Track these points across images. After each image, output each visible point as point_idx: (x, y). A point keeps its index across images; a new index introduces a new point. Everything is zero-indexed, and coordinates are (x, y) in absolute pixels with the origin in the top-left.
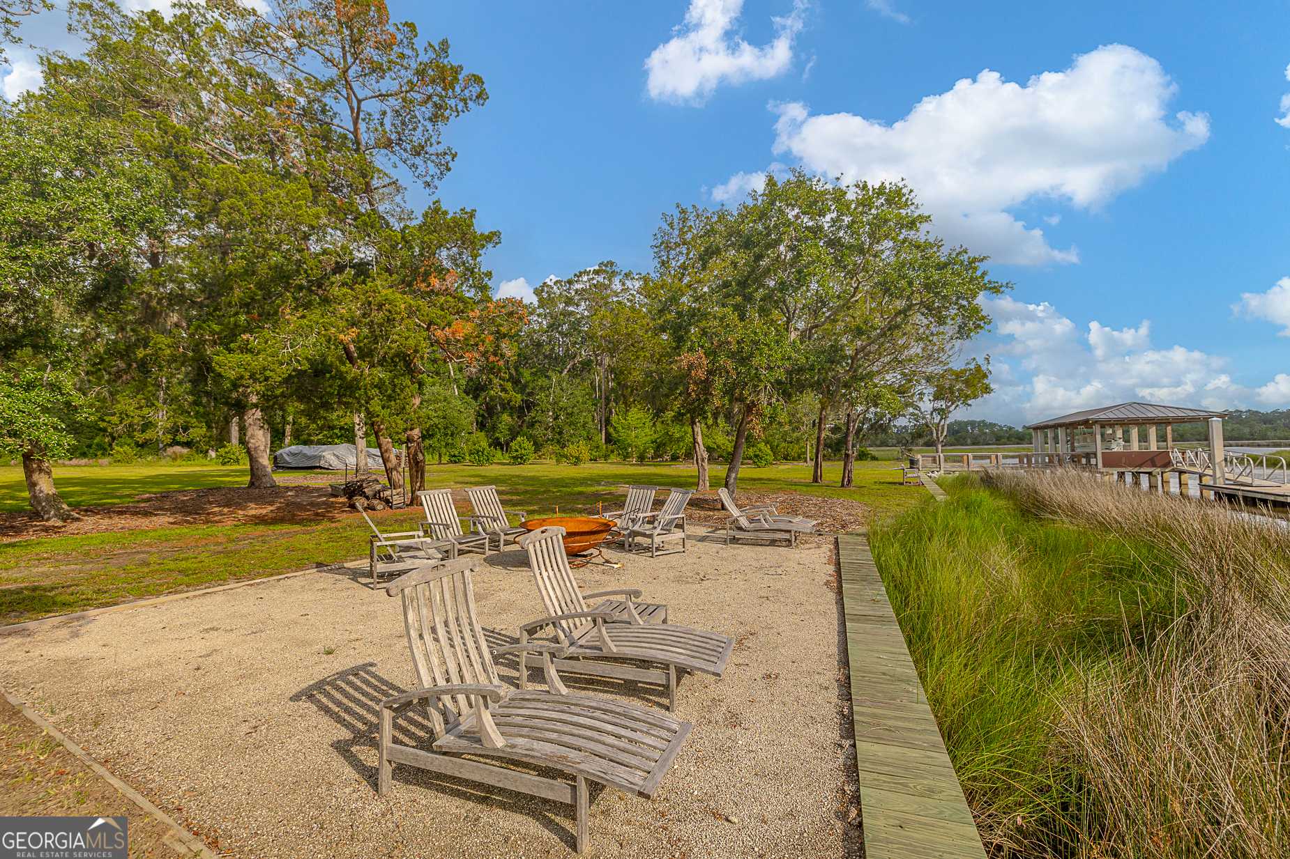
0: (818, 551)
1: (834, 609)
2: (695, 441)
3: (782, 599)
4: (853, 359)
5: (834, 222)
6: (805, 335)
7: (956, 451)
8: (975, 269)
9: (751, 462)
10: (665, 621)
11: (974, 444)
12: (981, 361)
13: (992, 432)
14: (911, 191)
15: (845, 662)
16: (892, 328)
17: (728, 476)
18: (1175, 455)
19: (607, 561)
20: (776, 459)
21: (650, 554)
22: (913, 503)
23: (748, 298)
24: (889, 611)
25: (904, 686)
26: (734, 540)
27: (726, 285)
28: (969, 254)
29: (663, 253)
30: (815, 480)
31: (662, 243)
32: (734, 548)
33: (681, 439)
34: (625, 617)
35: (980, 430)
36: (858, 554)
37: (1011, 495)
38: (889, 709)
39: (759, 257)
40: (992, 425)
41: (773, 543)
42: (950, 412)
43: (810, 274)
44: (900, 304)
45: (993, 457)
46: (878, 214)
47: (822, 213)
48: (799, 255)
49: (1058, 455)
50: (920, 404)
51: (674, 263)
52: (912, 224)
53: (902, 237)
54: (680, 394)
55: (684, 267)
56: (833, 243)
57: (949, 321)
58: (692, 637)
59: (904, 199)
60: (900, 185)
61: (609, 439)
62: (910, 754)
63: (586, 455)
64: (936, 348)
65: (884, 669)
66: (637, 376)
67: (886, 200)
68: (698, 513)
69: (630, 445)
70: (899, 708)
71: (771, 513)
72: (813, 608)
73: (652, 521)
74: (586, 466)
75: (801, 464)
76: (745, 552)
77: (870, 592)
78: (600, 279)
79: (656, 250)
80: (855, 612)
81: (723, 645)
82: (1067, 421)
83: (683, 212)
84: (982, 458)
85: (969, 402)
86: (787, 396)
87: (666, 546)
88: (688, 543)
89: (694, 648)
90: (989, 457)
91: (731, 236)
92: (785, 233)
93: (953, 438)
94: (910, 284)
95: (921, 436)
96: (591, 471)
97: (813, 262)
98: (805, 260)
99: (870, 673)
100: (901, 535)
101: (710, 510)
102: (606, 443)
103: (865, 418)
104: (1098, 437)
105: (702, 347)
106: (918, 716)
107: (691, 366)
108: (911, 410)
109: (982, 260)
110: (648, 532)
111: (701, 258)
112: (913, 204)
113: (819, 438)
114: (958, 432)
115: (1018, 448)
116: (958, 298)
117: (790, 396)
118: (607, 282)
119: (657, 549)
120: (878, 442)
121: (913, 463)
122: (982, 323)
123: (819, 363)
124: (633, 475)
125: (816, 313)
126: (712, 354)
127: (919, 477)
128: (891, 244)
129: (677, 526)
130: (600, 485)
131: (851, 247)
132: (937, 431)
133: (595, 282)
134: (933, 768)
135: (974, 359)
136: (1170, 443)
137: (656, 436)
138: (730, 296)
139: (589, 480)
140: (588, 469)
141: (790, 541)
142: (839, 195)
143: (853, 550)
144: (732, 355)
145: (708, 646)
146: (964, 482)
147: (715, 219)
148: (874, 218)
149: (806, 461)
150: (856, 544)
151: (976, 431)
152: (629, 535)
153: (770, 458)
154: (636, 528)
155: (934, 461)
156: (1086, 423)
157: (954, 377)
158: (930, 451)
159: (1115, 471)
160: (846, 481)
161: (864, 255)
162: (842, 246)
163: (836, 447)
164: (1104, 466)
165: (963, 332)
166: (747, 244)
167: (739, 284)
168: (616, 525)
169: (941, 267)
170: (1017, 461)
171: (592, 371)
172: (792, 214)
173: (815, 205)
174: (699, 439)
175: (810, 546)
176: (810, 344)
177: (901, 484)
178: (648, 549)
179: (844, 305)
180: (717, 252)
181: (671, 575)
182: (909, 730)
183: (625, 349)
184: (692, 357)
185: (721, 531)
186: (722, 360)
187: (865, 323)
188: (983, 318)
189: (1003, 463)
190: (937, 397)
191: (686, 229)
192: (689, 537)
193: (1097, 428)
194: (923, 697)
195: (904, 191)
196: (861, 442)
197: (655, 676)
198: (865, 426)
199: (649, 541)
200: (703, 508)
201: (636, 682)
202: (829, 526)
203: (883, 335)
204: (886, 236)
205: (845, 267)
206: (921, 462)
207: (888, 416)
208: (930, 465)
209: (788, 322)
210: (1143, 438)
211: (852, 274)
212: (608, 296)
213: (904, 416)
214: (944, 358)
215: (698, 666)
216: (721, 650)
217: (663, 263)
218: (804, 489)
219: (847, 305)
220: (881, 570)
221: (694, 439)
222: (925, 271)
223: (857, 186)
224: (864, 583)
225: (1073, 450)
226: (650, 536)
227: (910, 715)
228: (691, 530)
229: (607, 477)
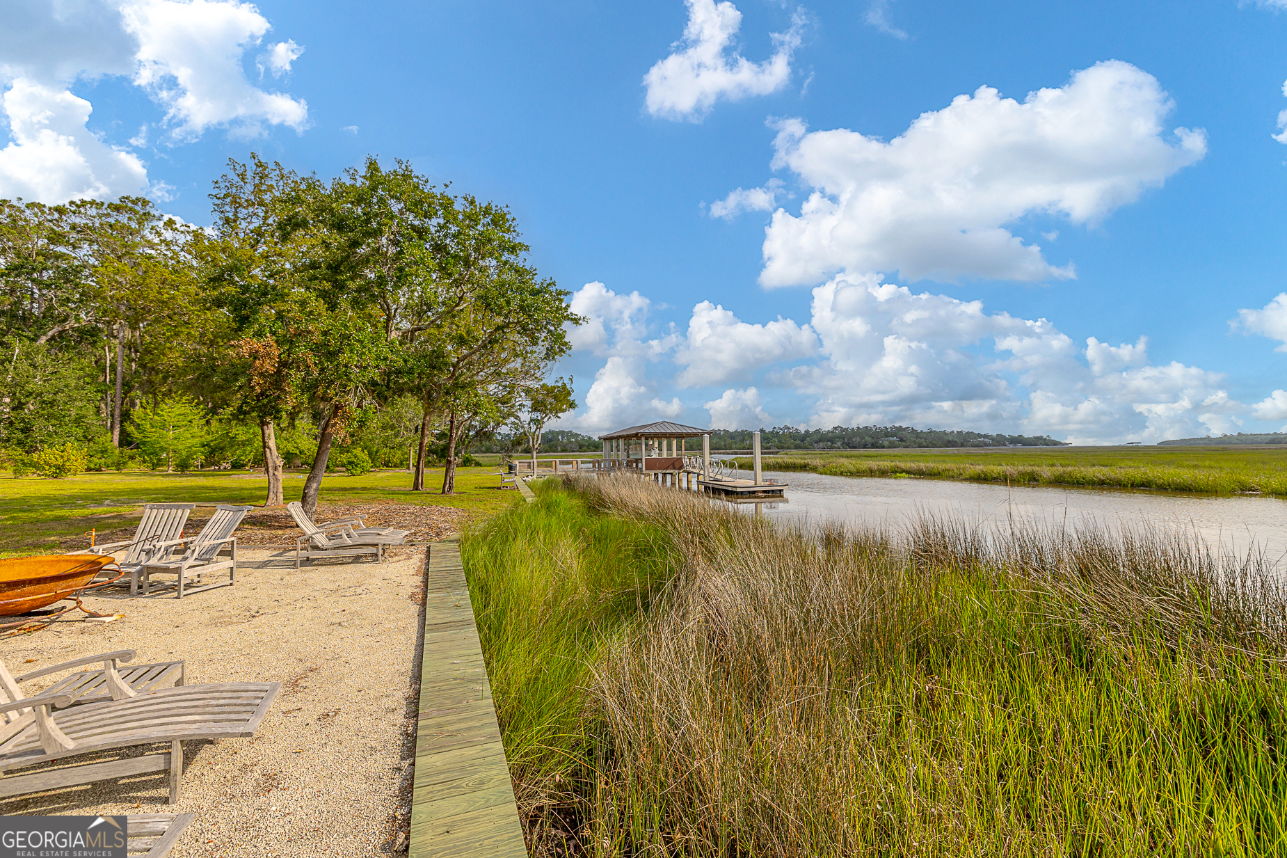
0: (407, 563)
1: (415, 622)
2: (265, 446)
3: (357, 622)
4: (454, 366)
5: (441, 228)
6: (408, 336)
7: (546, 457)
8: (561, 301)
9: (344, 469)
10: (179, 683)
11: (563, 451)
12: (567, 381)
13: (577, 441)
14: (514, 219)
15: (417, 677)
16: (492, 341)
17: (306, 487)
18: (686, 460)
19: (92, 615)
20: (374, 466)
21: (175, 594)
22: (505, 505)
23: (341, 287)
24: (470, 614)
25: (472, 686)
26: (308, 562)
27: (314, 265)
28: (557, 287)
29: (227, 208)
30: (416, 488)
31: (226, 196)
32: (307, 571)
33: (250, 442)
34: (104, 692)
35: (568, 439)
36: (449, 560)
37: (583, 495)
38: (455, 713)
39: (355, 244)
40: (576, 435)
41: (357, 559)
42: (543, 423)
43: (411, 274)
44: (499, 320)
45: (575, 462)
46: (483, 232)
47: (427, 216)
48: (401, 252)
49: (618, 461)
50: (520, 414)
51: (244, 224)
52: (513, 249)
53: (504, 258)
54: (241, 387)
55: (259, 233)
56: (439, 248)
57: (540, 342)
58: (216, 695)
59: (507, 224)
60: (505, 210)
61: (126, 441)
62: (467, 753)
63: (81, 464)
64: (532, 365)
65: (455, 674)
66: (174, 358)
67: (492, 220)
68: (259, 533)
69: (163, 449)
70: (465, 710)
71: (356, 527)
72: (392, 626)
73: (182, 550)
74: (78, 478)
75: (402, 472)
76: (320, 577)
77: (454, 598)
78: (124, 219)
79: (218, 202)
80: (436, 622)
81: (263, 694)
82: (625, 433)
83: (259, 165)
84: (568, 463)
85: (559, 415)
86: (382, 399)
87: (204, 581)
88: (239, 574)
89: (216, 709)
90: (572, 463)
91: (323, 211)
92: (386, 225)
93: (547, 446)
94: (508, 303)
95: (519, 444)
96: (86, 486)
97: (416, 263)
98: (407, 258)
99: (441, 681)
100: (490, 538)
101: (280, 528)
102: (121, 445)
103: (470, 425)
104: (644, 446)
105: (274, 334)
106: (481, 712)
107: (255, 355)
108: (512, 419)
109: (566, 294)
110: (171, 566)
111: (281, 226)
112: (514, 231)
113: (421, 444)
114: (551, 440)
115: (594, 455)
116: (547, 323)
117: (386, 399)
118: (134, 225)
119: (188, 586)
120: (484, 449)
121: (511, 468)
122: (564, 348)
123: (419, 367)
124: (167, 489)
125: (420, 316)
126: (289, 342)
127: (514, 481)
128: (494, 263)
129: (222, 553)
130: (101, 505)
131: (456, 257)
132: (533, 439)
133: (110, 220)
134: (487, 759)
135: (562, 378)
136: (683, 452)
137: (210, 438)
138: (317, 278)
139: (80, 498)
140: (78, 483)
141: (376, 555)
142: (447, 204)
143: (444, 557)
144: (316, 348)
145: (239, 701)
146: (549, 485)
147: (303, 187)
148: (479, 235)
149: (409, 468)
150: (448, 551)
151: (565, 440)
152: (140, 573)
153: (368, 465)
154: (154, 562)
155: (529, 467)
156: (636, 435)
157: (545, 392)
158: (526, 458)
159: (652, 473)
160: (447, 487)
161: (469, 267)
162: (448, 253)
163: (440, 454)
164: (646, 469)
165: (550, 355)
166: (340, 226)
167: (329, 267)
168: (112, 562)
169: (535, 293)
170: (591, 465)
171: (100, 344)
172: (395, 207)
173: (421, 204)
174: (272, 443)
175: (400, 558)
176: (412, 347)
177: (499, 488)
178: (174, 588)
179: (448, 312)
180: (304, 224)
181: (206, 617)
182: (470, 729)
183: (157, 321)
184: (256, 344)
185: (292, 553)
186: (301, 351)
187: (468, 333)
188: (566, 344)
189: (580, 468)
190: (534, 409)
191: (264, 187)
192: (241, 565)
193: (643, 439)
194: (488, 693)
195: (508, 216)
196: (467, 448)
197: (149, 763)
198: (471, 434)
199: (176, 577)
200: (270, 527)
201: (116, 780)
202: (423, 535)
203: (485, 346)
204: (491, 255)
205: (450, 275)
206: (518, 467)
207: (492, 424)
208: (525, 470)
209: (388, 320)
210: (670, 448)
211: (458, 283)
212: (136, 245)
213: (506, 424)
214: (539, 374)
215: (220, 730)
216: (258, 701)
217: (227, 221)
218: (403, 497)
219: (451, 313)
220: (468, 573)
221: (264, 442)
222: (521, 294)
223: (466, 199)
224: (449, 590)
225: (628, 457)
226: (177, 571)
227: (474, 713)
228: (241, 555)
229: (115, 493)
